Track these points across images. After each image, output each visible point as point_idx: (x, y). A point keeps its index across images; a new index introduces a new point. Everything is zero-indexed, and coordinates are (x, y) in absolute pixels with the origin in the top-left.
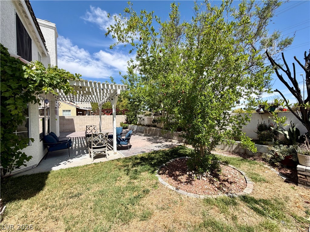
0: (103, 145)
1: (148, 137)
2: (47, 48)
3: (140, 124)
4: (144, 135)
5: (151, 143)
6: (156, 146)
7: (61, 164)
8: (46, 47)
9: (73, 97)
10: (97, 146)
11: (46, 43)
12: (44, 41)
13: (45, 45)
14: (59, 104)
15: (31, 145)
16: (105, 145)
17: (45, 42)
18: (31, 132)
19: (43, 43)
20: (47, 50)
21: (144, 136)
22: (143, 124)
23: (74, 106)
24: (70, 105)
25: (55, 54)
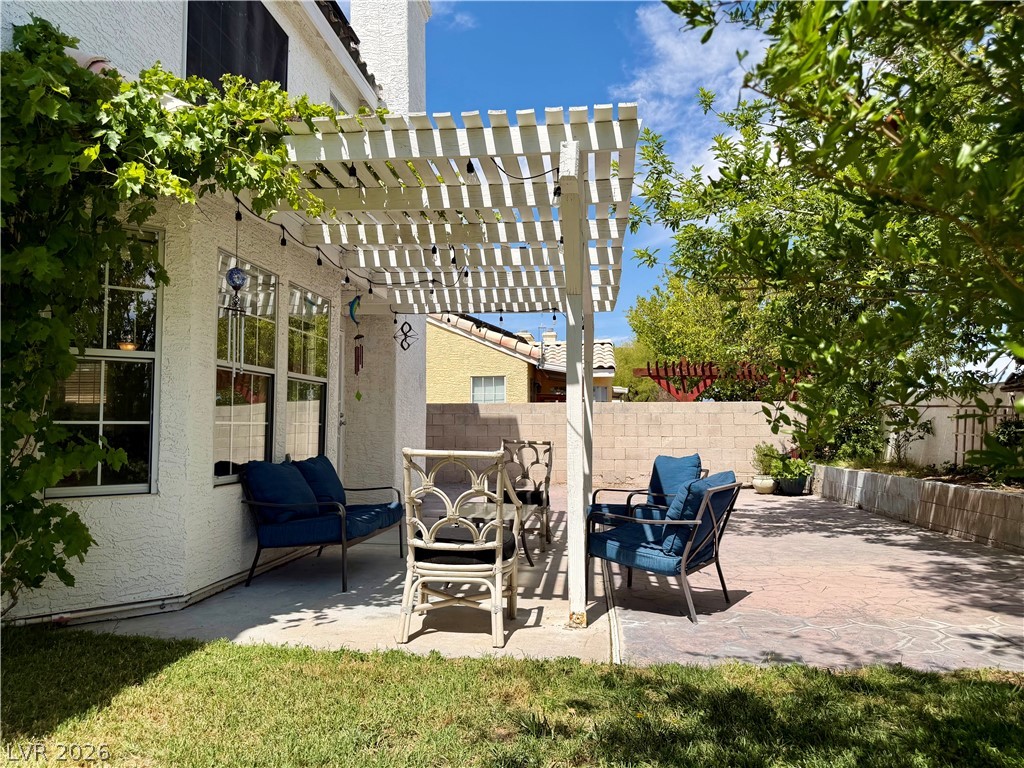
0: (472, 542)
1: (951, 554)
2: (370, 71)
3: (900, 464)
4: (914, 539)
5: (944, 601)
6: (974, 637)
7: (275, 621)
8: (362, 67)
9: (433, 281)
10: (438, 540)
11: (361, 48)
12: (348, 36)
13: (355, 55)
14: (406, 328)
15: (158, 493)
16: (490, 545)
17: (357, 42)
18: (160, 426)
19: (348, 47)
20: (371, 79)
21: (915, 547)
22: (921, 461)
23: (517, 355)
24: (502, 349)
25: (407, 95)
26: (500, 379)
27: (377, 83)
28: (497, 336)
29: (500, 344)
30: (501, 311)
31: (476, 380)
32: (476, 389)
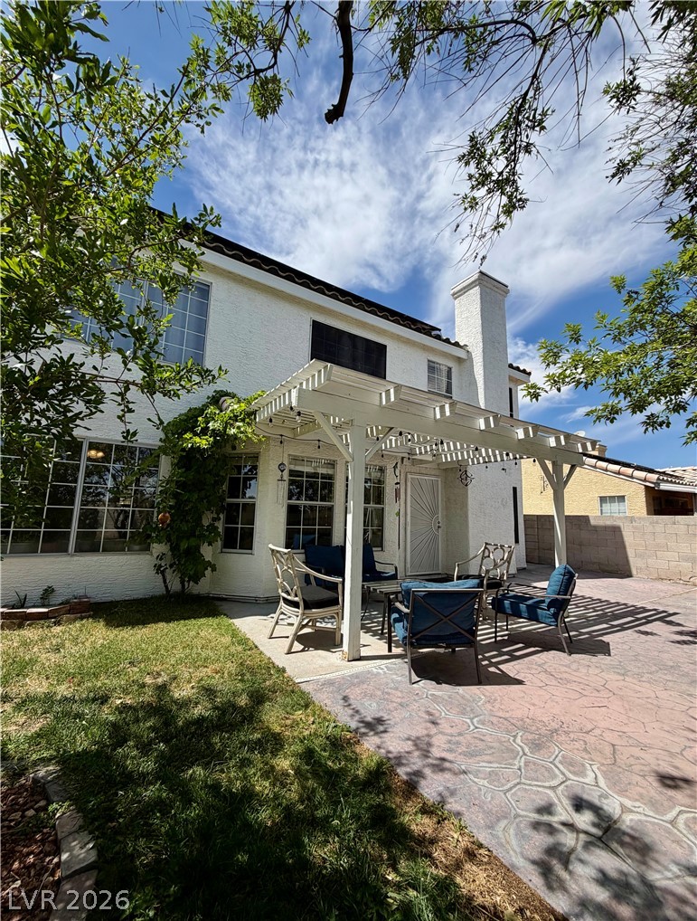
2: (454, 341)
11: (443, 333)
13: (438, 337)
15: (254, 554)
18: (256, 528)
19: (431, 335)
23: (635, 480)
24: (621, 476)
25: (481, 344)
26: (622, 498)
27: (462, 344)
28: (616, 468)
29: (619, 473)
30: (516, 458)
31: (603, 500)
32: (604, 505)
